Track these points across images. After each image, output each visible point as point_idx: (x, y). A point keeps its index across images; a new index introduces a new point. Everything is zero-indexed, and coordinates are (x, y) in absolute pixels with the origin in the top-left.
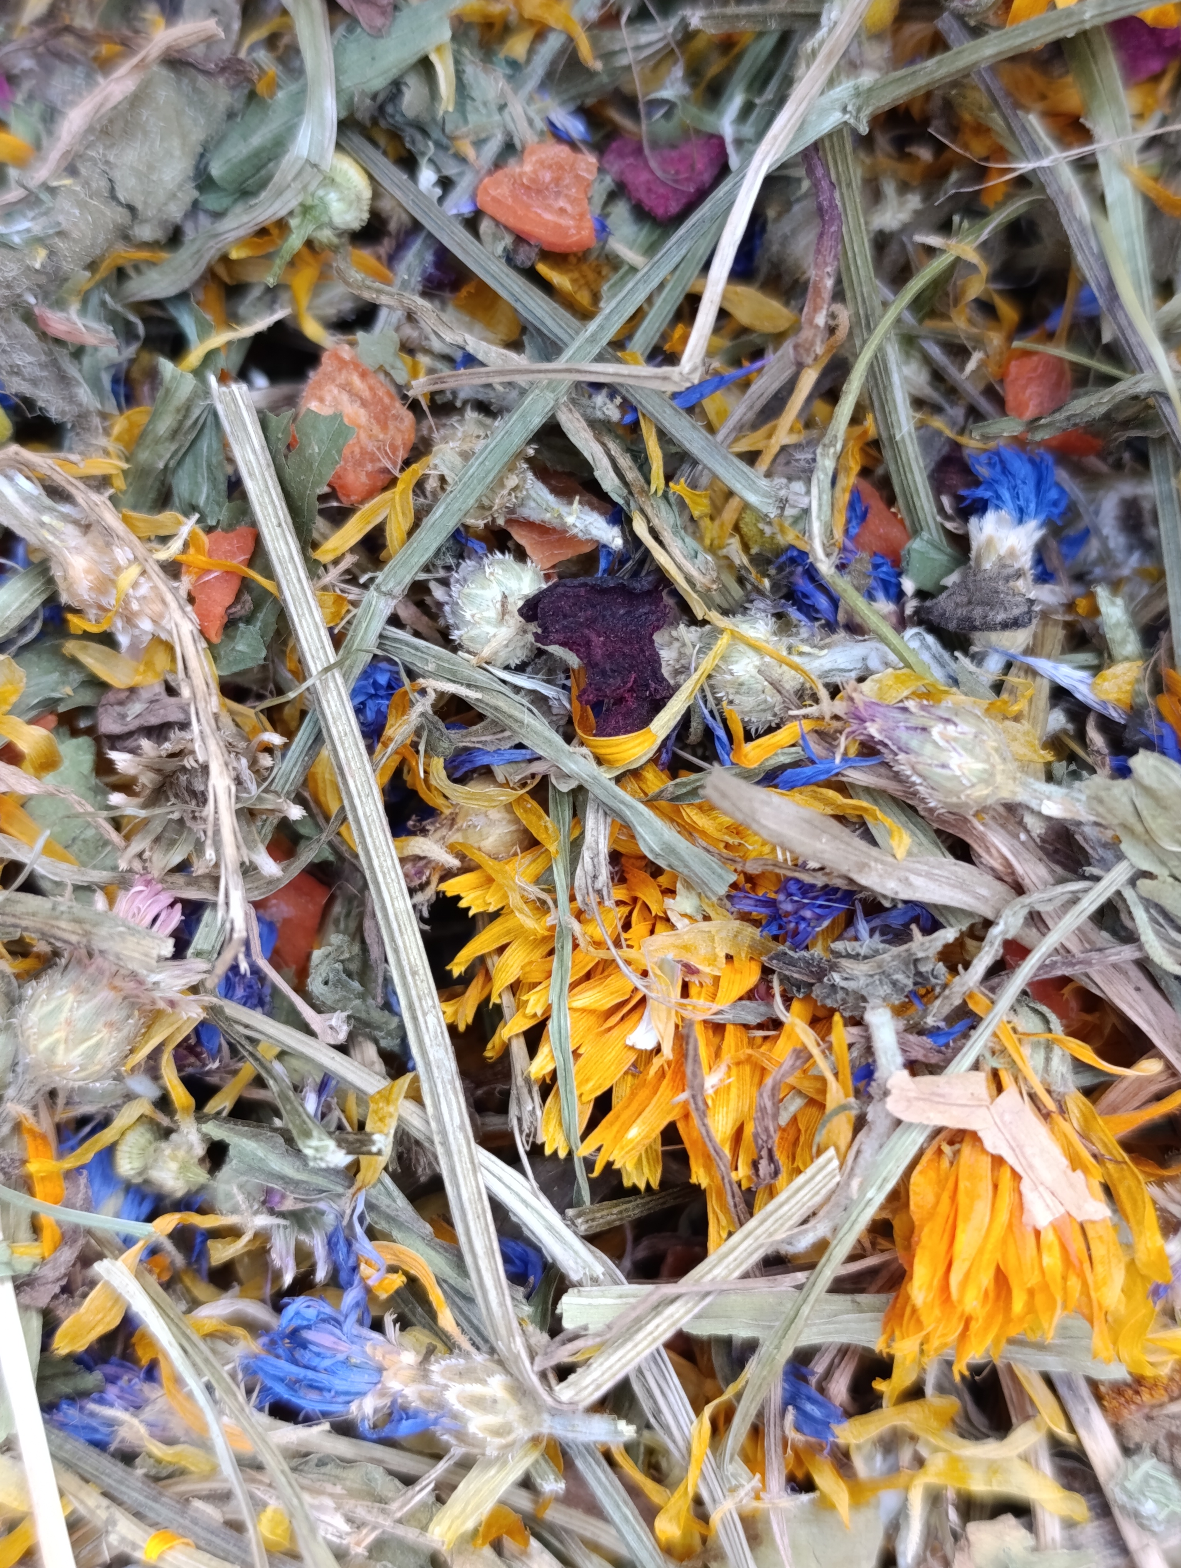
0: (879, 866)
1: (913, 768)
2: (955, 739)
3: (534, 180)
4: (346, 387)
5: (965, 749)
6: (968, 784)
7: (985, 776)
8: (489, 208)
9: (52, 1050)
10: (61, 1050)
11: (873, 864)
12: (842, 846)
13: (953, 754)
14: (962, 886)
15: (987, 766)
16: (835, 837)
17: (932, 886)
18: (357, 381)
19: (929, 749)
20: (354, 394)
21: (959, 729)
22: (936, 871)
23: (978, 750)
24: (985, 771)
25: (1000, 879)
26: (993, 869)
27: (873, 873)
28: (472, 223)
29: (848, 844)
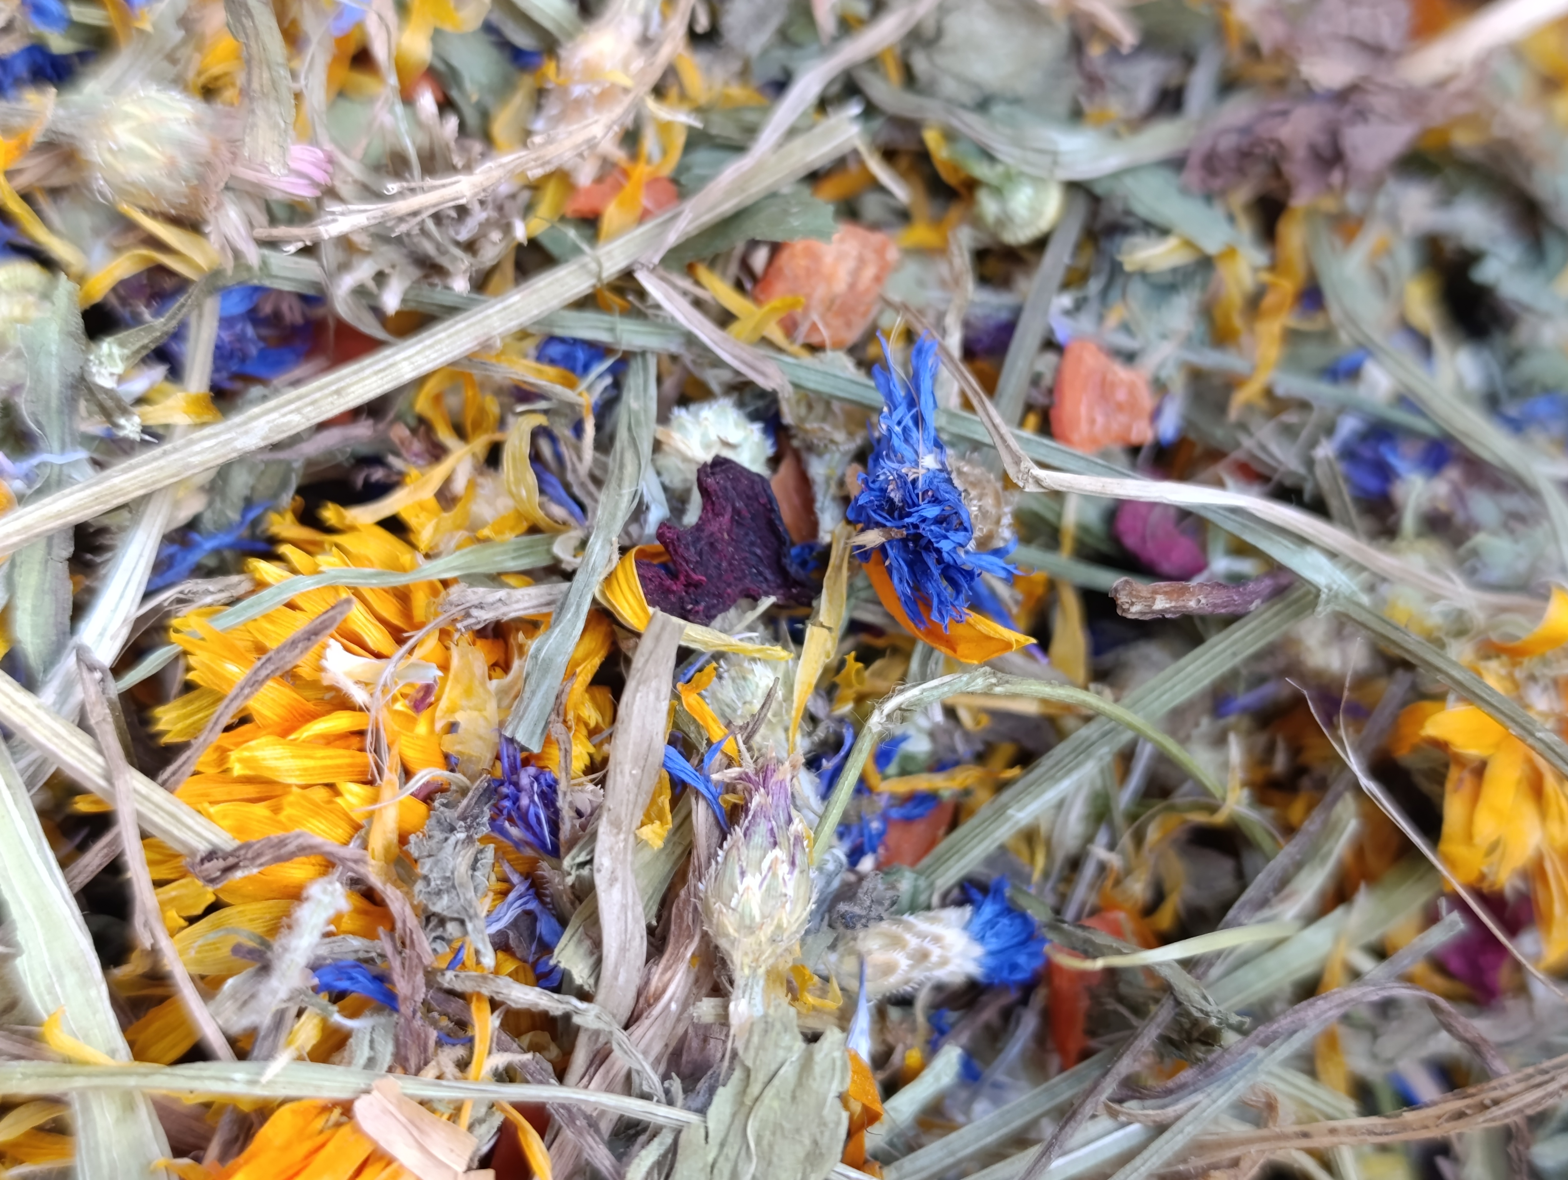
0: (622, 845)
1: (731, 848)
2: (775, 875)
3: (1113, 385)
4: (861, 262)
5: (768, 889)
6: (733, 903)
7: (748, 922)
8: (1070, 357)
9: (127, 116)
10: (130, 124)
11: (622, 836)
12: (632, 797)
13: (759, 878)
14: (623, 949)
15: (758, 919)
16: (639, 786)
17: (616, 909)
18: (869, 272)
19: (755, 854)
20: (856, 273)
21: (787, 877)
22: (630, 914)
23: (772, 903)
24: (752, 919)
25: (639, 995)
26: (647, 982)
27: (613, 839)
28: (1050, 345)
29: (635, 803)
